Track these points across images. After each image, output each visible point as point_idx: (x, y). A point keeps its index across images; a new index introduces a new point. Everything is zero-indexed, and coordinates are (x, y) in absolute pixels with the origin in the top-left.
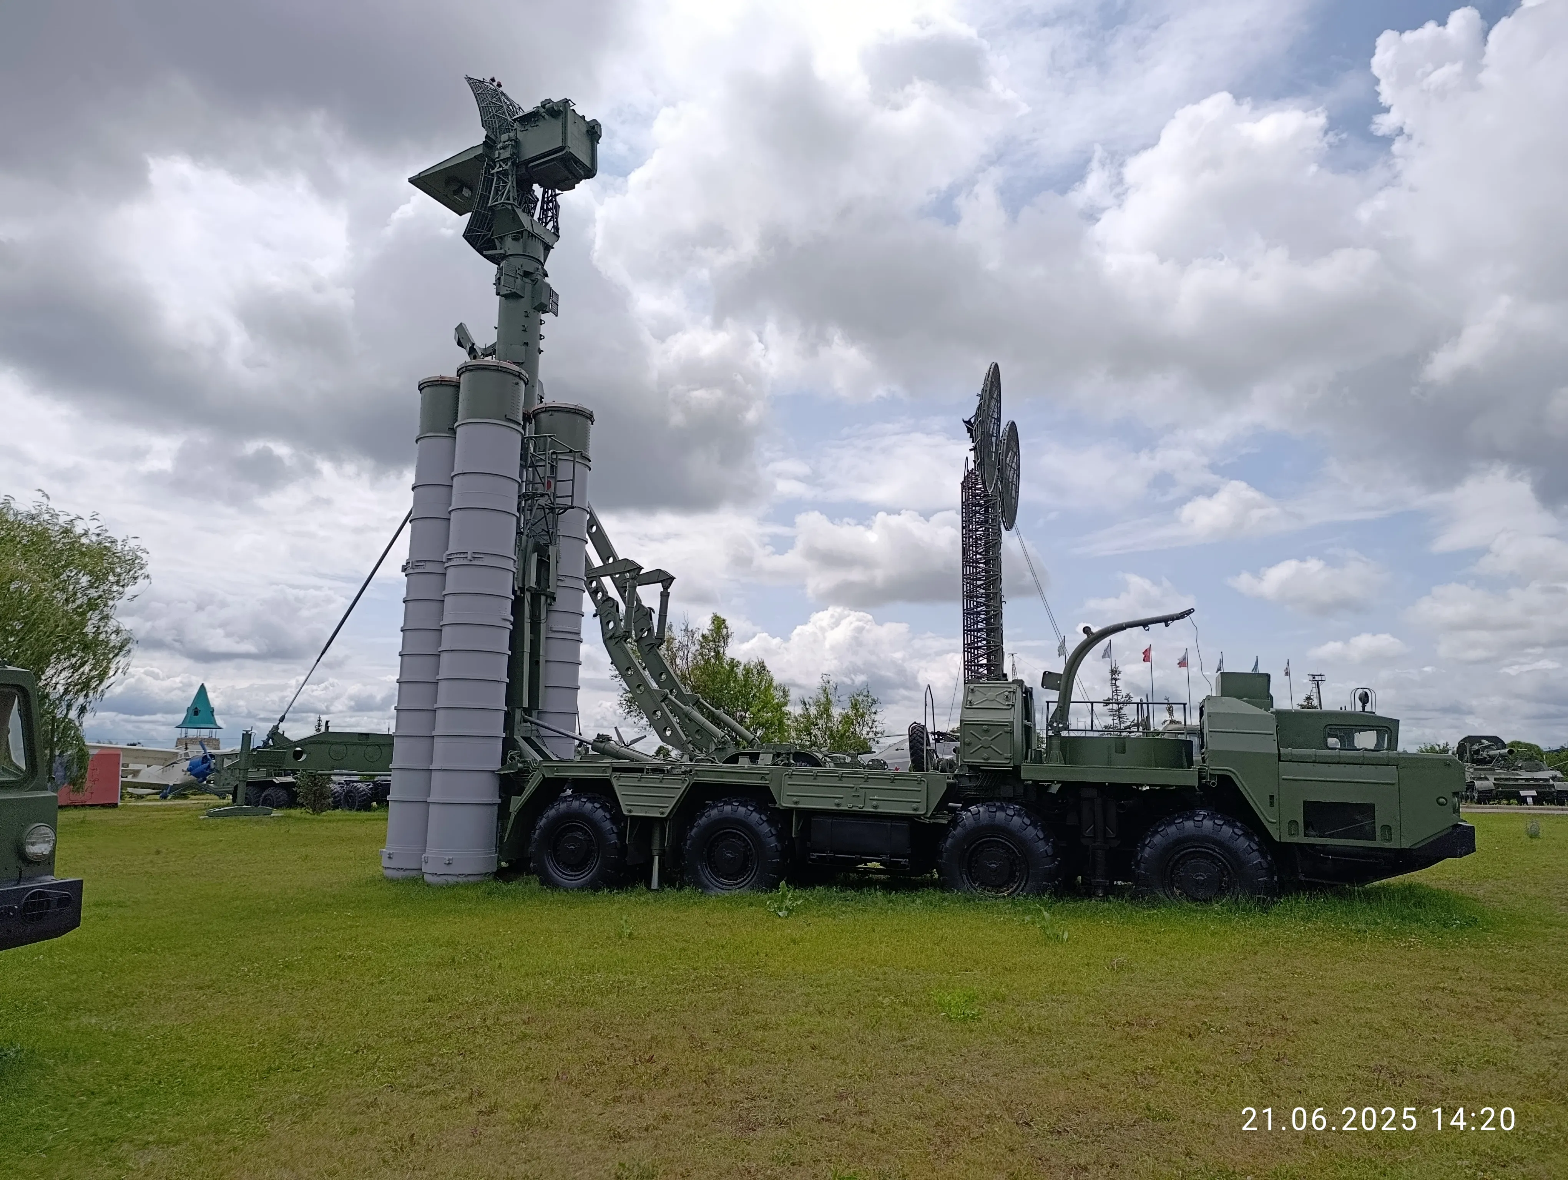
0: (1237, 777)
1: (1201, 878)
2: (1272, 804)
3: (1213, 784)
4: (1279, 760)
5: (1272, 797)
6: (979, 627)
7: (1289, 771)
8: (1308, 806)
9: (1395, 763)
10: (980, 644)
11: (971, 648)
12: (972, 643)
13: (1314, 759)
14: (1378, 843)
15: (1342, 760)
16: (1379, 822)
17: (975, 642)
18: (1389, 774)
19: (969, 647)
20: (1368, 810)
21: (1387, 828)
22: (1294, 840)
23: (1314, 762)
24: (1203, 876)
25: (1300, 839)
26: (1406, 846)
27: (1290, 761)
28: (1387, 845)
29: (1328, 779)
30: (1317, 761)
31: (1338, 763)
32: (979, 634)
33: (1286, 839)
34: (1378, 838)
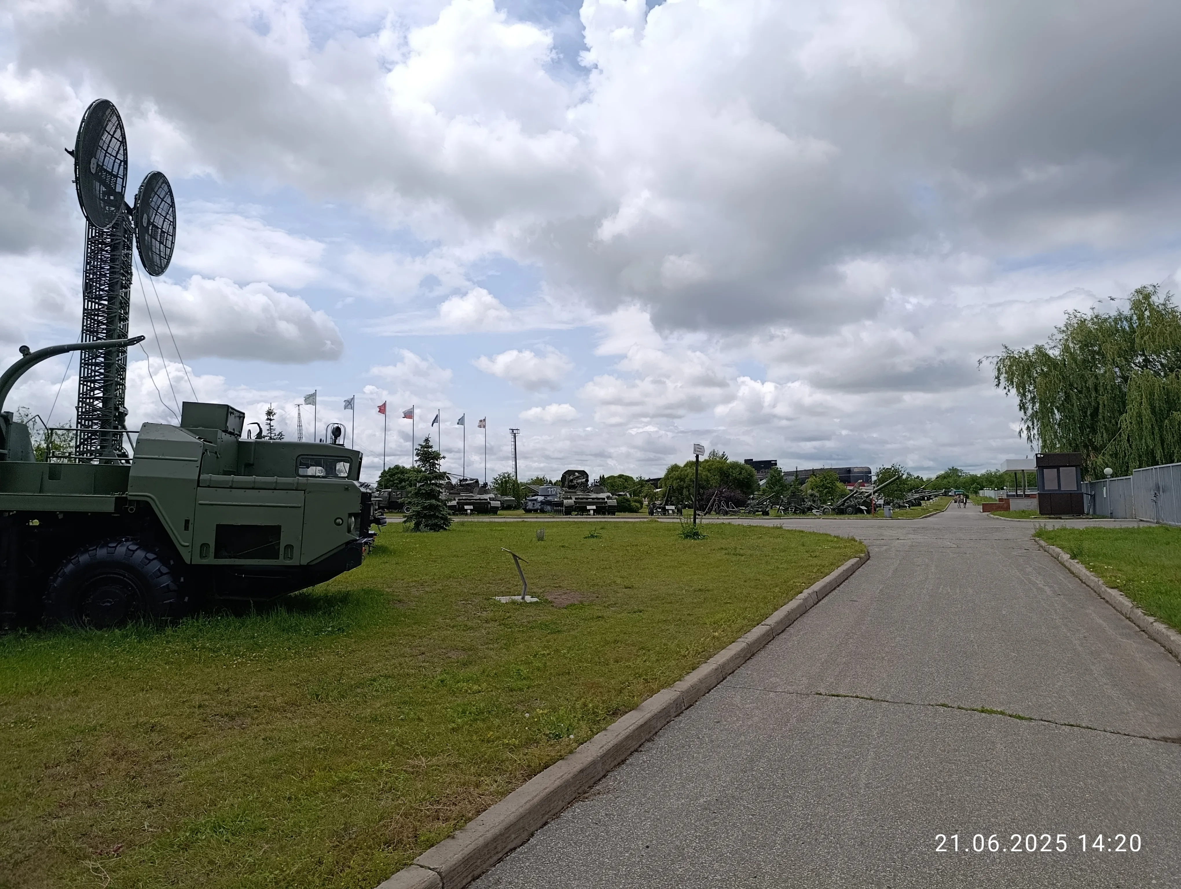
0: (155, 502)
1: (109, 604)
2: (186, 528)
3: (132, 510)
4: (198, 486)
5: (187, 522)
6: (97, 361)
7: (205, 496)
8: (222, 531)
9: (304, 489)
10: (97, 378)
11: (87, 382)
12: (89, 377)
13: (230, 484)
14: (281, 561)
15: (256, 486)
16: (284, 542)
17: (91, 376)
18: (296, 499)
19: (84, 380)
20: (276, 531)
21: (290, 547)
22: (205, 562)
23: (231, 488)
24: (110, 602)
25: (210, 560)
26: (304, 562)
27: (209, 487)
28: (288, 562)
29: (242, 504)
30: (234, 486)
31: (253, 488)
32: (97, 368)
33: (197, 561)
34: (281, 556)
